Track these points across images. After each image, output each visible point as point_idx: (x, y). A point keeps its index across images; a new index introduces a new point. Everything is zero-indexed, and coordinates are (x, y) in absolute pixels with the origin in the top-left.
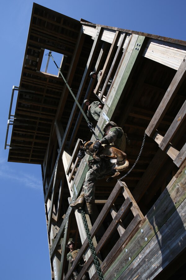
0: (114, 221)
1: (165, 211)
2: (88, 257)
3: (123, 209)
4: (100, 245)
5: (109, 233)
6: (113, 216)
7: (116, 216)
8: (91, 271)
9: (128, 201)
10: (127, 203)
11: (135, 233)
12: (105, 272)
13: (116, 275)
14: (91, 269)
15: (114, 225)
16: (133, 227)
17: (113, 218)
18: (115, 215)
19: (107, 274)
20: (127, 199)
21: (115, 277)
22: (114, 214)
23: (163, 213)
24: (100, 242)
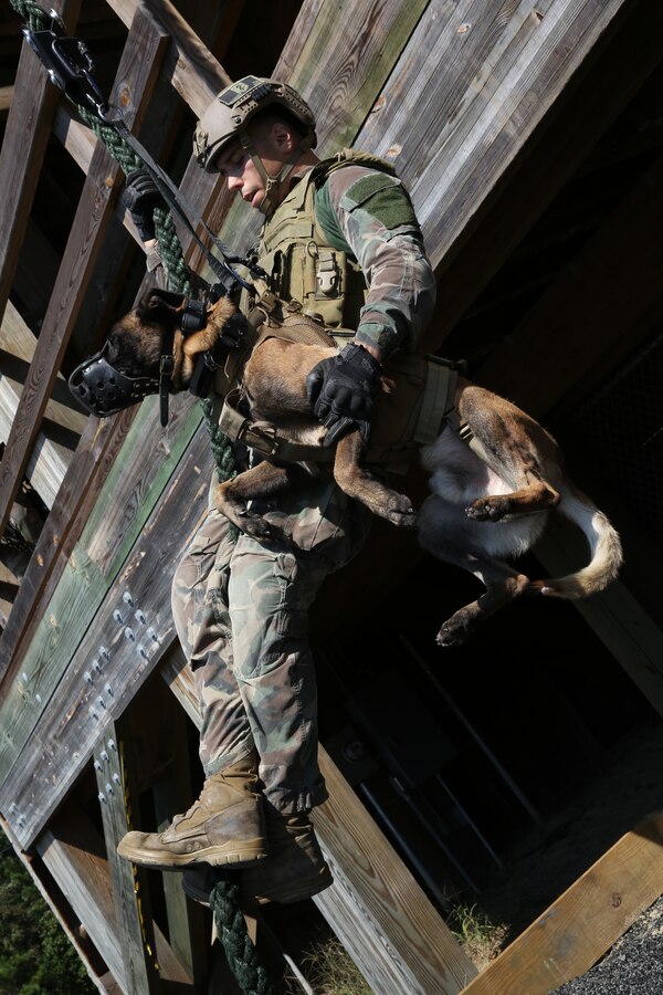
0: (92, 184)
1: (366, 36)
2: (7, 417)
3: (128, 93)
4: (53, 338)
5: (81, 258)
6: (81, 153)
7: (100, 154)
8: (45, 472)
9: (146, 37)
10: (143, 48)
11: (224, 216)
12: (114, 453)
13: (172, 447)
14: (39, 465)
15: (100, 207)
16: (204, 185)
17: (85, 168)
18: (90, 150)
19: (124, 460)
20: (135, 24)
21: (168, 456)
22: (81, 142)
23: (354, 58)
24: (48, 324)
